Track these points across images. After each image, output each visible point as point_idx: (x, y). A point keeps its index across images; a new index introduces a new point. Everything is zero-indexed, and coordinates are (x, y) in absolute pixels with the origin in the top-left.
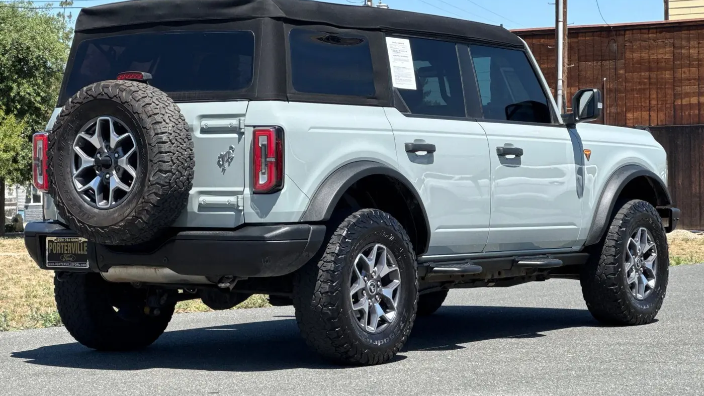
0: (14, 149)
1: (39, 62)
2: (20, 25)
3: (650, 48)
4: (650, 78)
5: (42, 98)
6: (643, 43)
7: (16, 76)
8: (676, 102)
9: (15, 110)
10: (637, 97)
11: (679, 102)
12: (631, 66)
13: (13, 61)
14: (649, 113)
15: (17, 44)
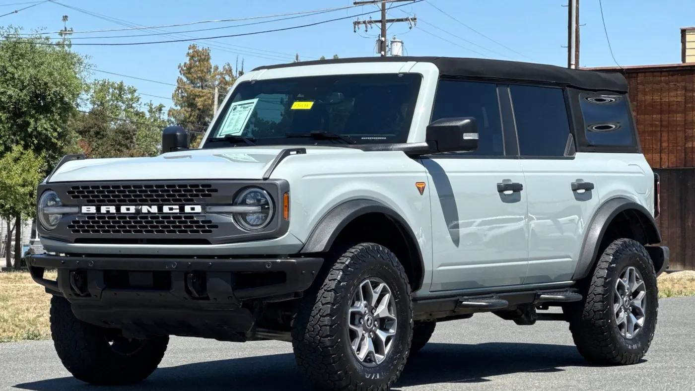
0: (32, 184)
1: (56, 97)
2: (38, 61)
3: (661, 90)
4: (661, 121)
5: (59, 134)
6: (656, 86)
7: (34, 112)
8: (687, 144)
9: (32, 145)
10: (649, 139)
11: (689, 145)
12: (643, 108)
13: (31, 97)
14: (661, 156)
15: (35, 80)
